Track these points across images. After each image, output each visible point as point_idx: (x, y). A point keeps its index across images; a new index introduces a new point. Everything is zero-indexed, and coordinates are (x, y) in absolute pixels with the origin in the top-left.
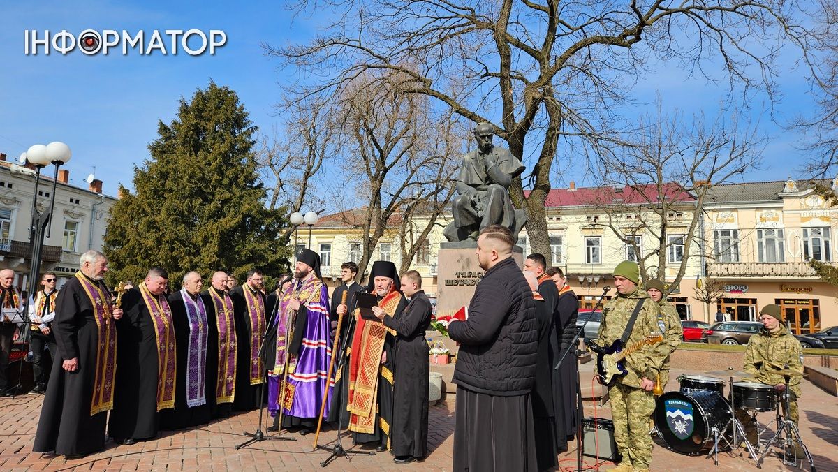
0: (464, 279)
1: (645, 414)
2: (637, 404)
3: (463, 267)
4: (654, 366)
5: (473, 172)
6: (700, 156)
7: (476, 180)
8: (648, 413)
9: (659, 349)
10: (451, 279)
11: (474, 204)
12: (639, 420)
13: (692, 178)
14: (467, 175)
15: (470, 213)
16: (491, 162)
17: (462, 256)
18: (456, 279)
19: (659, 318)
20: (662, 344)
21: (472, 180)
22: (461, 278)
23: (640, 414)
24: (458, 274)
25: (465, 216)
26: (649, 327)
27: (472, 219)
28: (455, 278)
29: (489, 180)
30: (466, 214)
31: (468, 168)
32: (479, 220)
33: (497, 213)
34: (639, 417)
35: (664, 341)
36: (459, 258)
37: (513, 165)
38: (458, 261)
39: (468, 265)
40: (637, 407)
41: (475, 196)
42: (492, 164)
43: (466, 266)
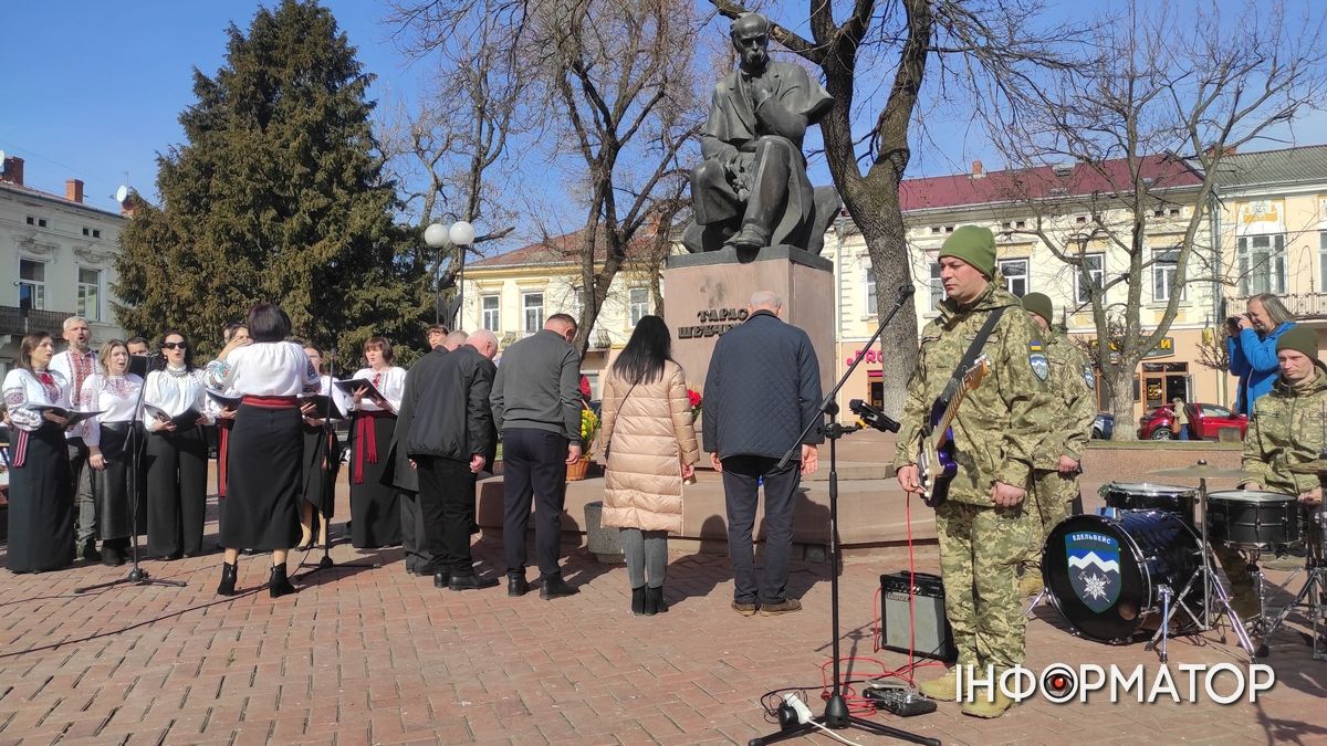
0: (713, 323)
1: (1009, 558)
2: (990, 539)
3: (711, 301)
4: (1021, 456)
5: (734, 116)
6: (1211, 89)
7: (740, 132)
8: (1014, 556)
9: (1032, 418)
10: (690, 326)
11: (730, 177)
12: (994, 573)
13: (1193, 134)
14: (722, 121)
15: (724, 195)
16: (764, 91)
17: (708, 281)
18: (699, 324)
19: (1034, 348)
20: (1038, 404)
21: (731, 132)
22: (707, 323)
23: (996, 559)
24: (703, 315)
25: (715, 202)
26: (1010, 368)
27: (728, 207)
28: (697, 323)
29: (761, 128)
30: (718, 198)
31: (724, 109)
32: (741, 207)
33: (775, 192)
34: (995, 566)
35: (1043, 397)
36: (703, 283)
37: (809, 95)
38: (702, 290)
39: (720, 296)
40: (990, 546)
41: (733, 162)
42: (766, 95)
43: (716, 299)
